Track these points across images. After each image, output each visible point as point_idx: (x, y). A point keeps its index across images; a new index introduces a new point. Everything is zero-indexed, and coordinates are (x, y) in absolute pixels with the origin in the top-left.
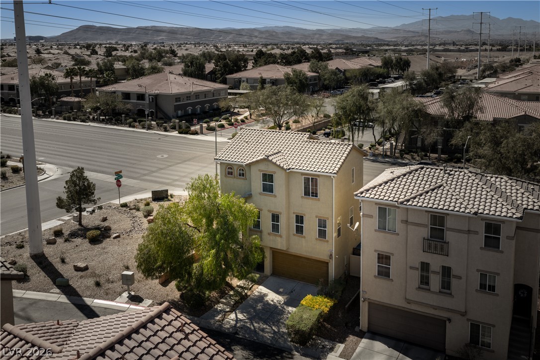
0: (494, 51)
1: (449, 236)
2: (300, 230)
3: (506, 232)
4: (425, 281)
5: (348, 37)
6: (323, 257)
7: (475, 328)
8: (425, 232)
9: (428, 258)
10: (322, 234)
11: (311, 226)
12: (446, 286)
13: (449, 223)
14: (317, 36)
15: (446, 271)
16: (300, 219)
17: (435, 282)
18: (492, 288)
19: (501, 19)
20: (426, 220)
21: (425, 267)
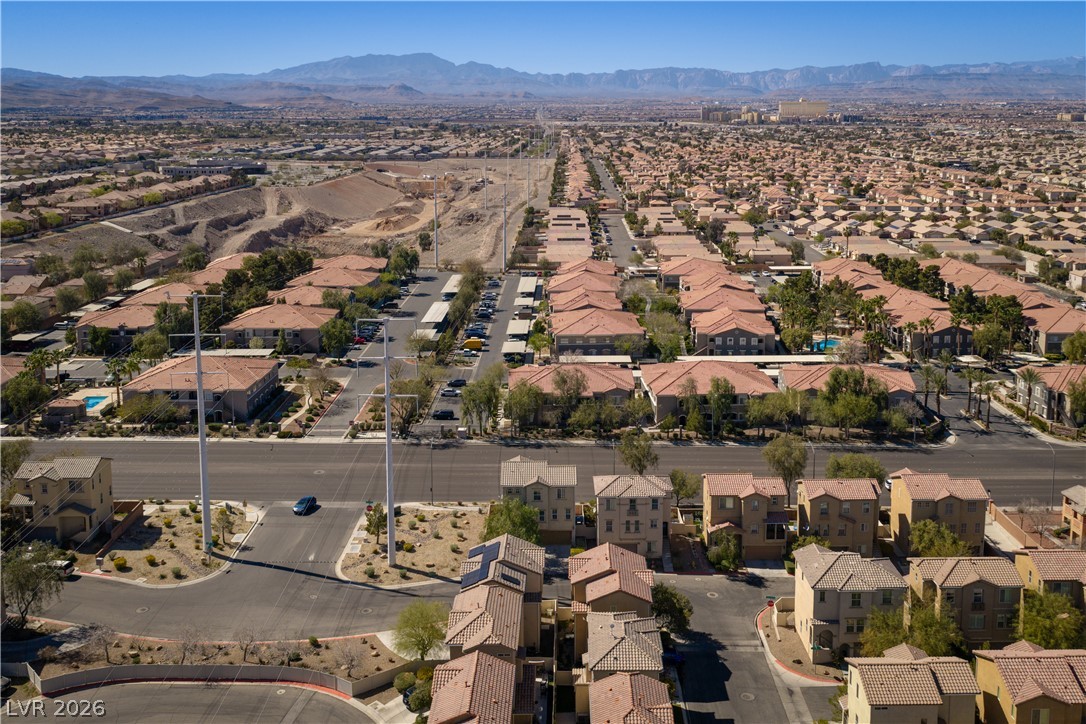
0: (471, 157)
1: (638, 507)
2: (555, 517)
3: (660, 501)
4: (628, 529)
5: (167, 100)
6: (570, 529)
7: (649, 544)
8: (628, 507)
9: (628, 518)
10: (568, 517)
11: (562, 514)
12: (637, 529)
13: (638, 502)
14: (92, 96)
15: (637, 522)
16: (555, 511)
17: (632, 528)
18: (655, 526)
19: (457, 64)
20: (628, 502)
21: (628, 522)
